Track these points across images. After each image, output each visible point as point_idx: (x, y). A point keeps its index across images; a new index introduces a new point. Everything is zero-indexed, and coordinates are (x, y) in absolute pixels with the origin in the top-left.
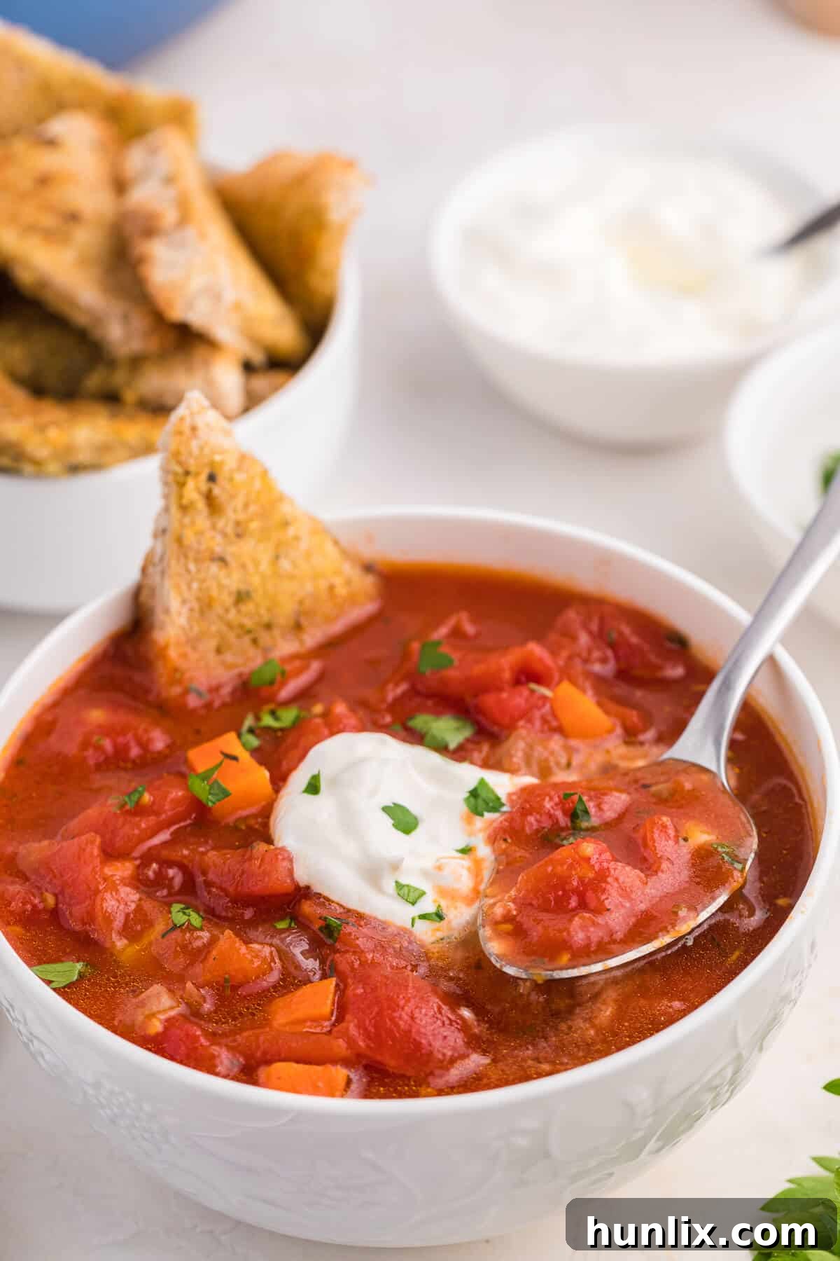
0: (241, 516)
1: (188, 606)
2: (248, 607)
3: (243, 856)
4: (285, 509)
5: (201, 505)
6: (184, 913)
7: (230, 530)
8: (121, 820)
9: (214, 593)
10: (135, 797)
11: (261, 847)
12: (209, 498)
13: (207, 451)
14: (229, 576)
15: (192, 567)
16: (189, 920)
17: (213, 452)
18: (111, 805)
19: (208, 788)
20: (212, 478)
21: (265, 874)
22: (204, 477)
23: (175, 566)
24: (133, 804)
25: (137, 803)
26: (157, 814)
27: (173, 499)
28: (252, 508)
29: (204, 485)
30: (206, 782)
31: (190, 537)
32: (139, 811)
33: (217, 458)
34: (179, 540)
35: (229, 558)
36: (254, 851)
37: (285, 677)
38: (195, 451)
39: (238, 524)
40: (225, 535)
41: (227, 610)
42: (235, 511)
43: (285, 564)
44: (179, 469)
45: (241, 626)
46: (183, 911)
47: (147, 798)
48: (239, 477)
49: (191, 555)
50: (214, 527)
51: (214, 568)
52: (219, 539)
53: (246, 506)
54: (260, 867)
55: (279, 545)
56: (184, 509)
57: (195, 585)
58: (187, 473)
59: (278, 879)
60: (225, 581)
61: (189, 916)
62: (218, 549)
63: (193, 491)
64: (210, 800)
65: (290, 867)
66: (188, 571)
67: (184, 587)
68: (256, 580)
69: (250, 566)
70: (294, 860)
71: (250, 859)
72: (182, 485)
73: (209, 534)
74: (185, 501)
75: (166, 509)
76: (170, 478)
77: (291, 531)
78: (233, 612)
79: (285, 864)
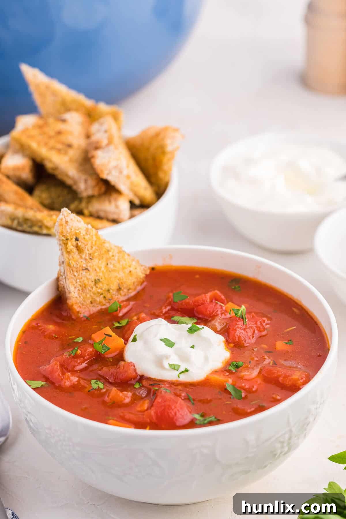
0: (91, 252)
1: (77, 289)
2: (100, 285)
3: (116, 367)
4: (107, 245)
5: (75, 250)
6: (96, 384)
7: (87, 258)
8: (70, 360)
9: (86, 282)
10: (74, 352)
11: (122, 363)
12: (77, 247)
13: (73, 230)
14: (90, 275)
15: (76, 274)
16: (98, 387)
17: (75, 230)
18: (66, 356)
19: (101, 347)
20: (77, 239)
21: (126, 372)
22: (74, 240)
23: (69, 275)
24: (74, 354)
25: (76, 353)
26: (83, 357)
27: (64, 250)
28: (94, 248)
29: (74, 243)
30: (100, 345)
31: (73, 263)
32: (76, 357)
33: (77, 231)
34: (69, 265)
35: (89, 268)
36: (120, 364)
37: (121, 308)
38: (69, 230)
39: (90, 254)
40: (86, 260)
41: (92, 288)
42: (88, 250)
43: (111, 266)
44: (64, 238)
45: (98, 293)
46: (96, 383)
47: (79, 352)
48: (87, 237)
49: (75, 269)
50: (81, 258)
51: (84, 273)
52: (84, 261)
53: (92, 247)
54: (123, 370)
55: (107, 260)
56: (69, 253)
57: (78, 281)
58: (67, 239)
59: (130, 373)
60: (89, 277)
61: (98, 384)
62: (84, 266)
63: (71, 246)
64: (102, 351)
65: (134, 368)
66: (75, 276)
67: (74, 282)
68: (101, 274)
69: (98, 270)
70: (135, 366)
71: (119, 368)
72: (66, 244)
73: (80, 260)
74: (68, 250)
75: (62, 254)
76: (61, 242)
77: (111, 254)
78: (95, 288)
79: (133, 367)
